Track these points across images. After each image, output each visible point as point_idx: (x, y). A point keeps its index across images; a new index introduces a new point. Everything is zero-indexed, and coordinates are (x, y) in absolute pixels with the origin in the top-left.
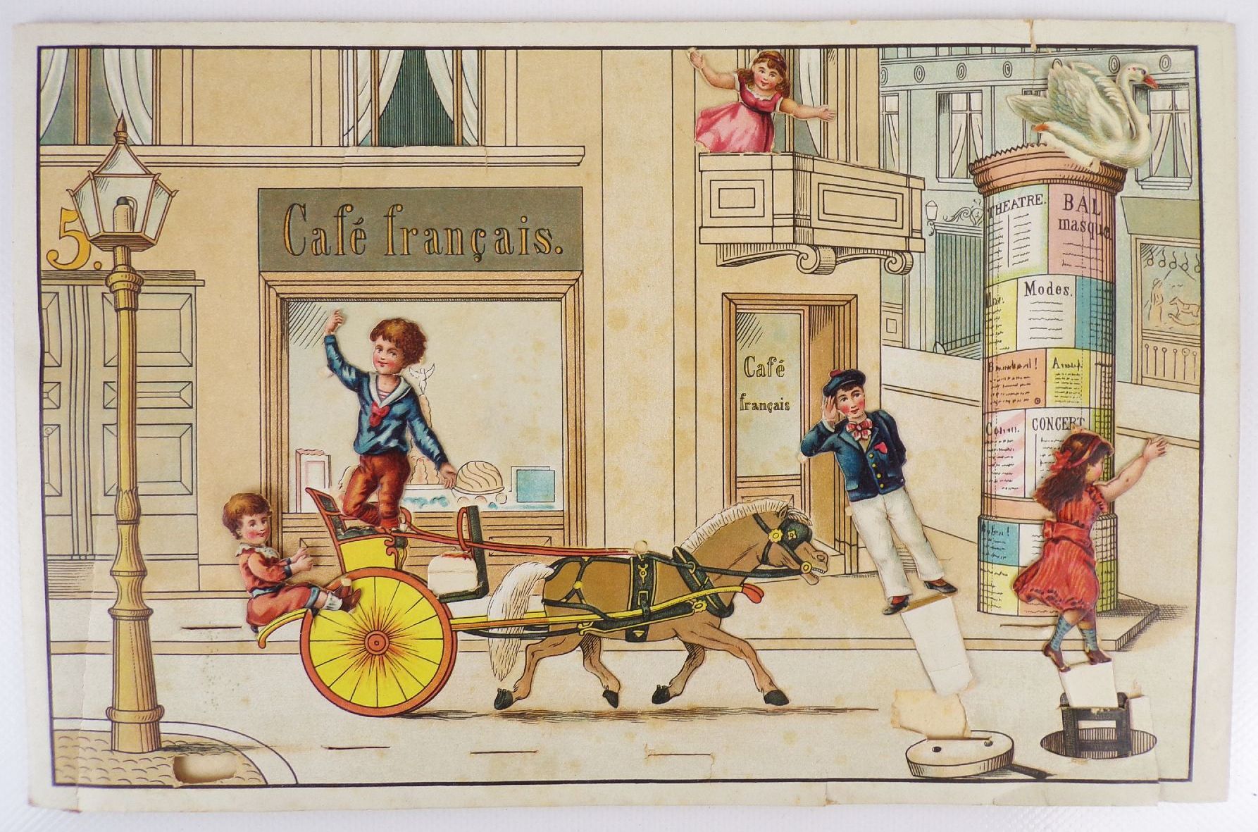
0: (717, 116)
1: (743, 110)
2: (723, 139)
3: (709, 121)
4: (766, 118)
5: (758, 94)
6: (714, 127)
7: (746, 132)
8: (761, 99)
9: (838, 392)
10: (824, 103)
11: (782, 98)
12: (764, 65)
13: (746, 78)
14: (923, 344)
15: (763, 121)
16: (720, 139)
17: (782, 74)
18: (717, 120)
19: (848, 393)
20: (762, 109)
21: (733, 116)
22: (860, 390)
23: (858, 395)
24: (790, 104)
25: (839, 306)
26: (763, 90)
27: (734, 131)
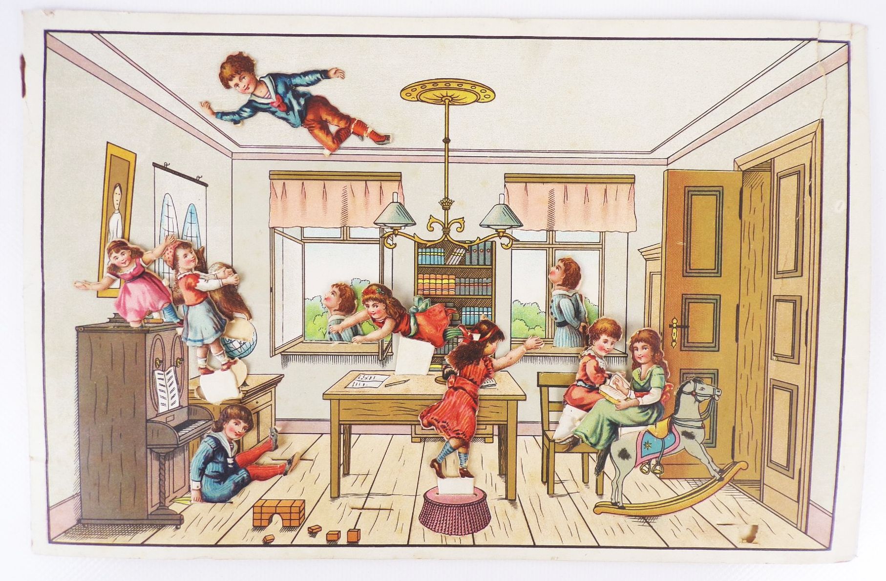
1: (130, 286)
4: (145, 276)
8: (132, 270)
11: (141, 259)
12: (114, 254)
13: (114, 270)
15: (145, 279)
17: (128, 248)
20: (137, 275)
26: (127, 266)
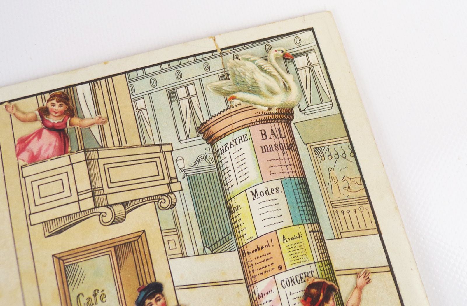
0: (29, 140)
2: (35, 153)
3: (23, 144)
5: (53, 120)
6: (28, 147)
7: (50, 145)
9: (146, 301)
10: (98, 114)
14: (196, 251)
16: (33, 154)
18: (29, 142)
19: (153, 301)
21: (39, 137)
22: (160, 295)
23: (159, 300)
24: (75, 120)
25: (134, 241)
27: (42, 146)
